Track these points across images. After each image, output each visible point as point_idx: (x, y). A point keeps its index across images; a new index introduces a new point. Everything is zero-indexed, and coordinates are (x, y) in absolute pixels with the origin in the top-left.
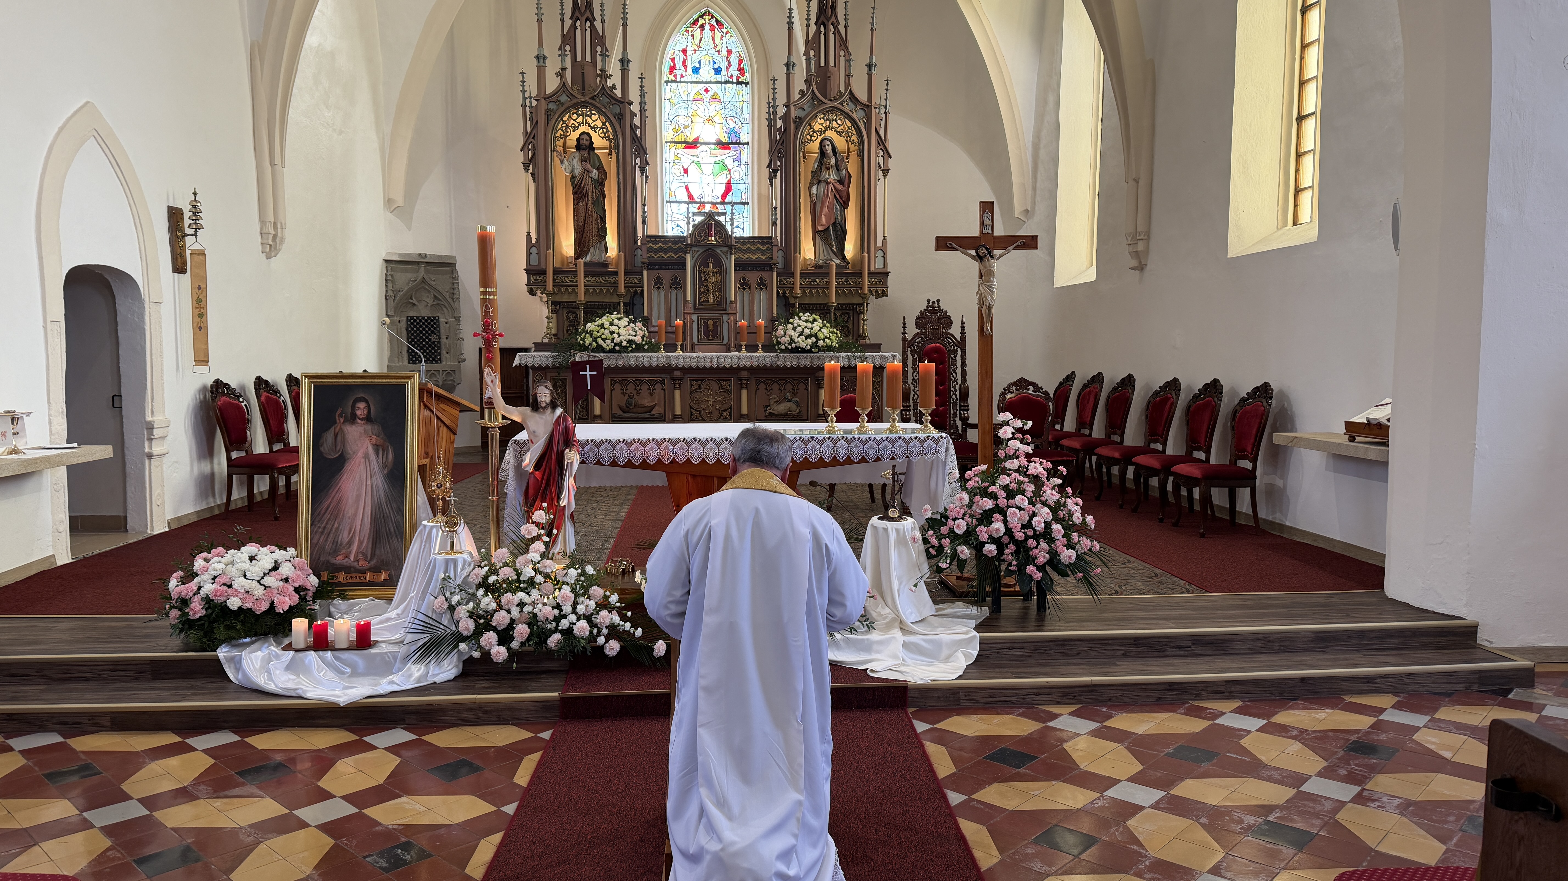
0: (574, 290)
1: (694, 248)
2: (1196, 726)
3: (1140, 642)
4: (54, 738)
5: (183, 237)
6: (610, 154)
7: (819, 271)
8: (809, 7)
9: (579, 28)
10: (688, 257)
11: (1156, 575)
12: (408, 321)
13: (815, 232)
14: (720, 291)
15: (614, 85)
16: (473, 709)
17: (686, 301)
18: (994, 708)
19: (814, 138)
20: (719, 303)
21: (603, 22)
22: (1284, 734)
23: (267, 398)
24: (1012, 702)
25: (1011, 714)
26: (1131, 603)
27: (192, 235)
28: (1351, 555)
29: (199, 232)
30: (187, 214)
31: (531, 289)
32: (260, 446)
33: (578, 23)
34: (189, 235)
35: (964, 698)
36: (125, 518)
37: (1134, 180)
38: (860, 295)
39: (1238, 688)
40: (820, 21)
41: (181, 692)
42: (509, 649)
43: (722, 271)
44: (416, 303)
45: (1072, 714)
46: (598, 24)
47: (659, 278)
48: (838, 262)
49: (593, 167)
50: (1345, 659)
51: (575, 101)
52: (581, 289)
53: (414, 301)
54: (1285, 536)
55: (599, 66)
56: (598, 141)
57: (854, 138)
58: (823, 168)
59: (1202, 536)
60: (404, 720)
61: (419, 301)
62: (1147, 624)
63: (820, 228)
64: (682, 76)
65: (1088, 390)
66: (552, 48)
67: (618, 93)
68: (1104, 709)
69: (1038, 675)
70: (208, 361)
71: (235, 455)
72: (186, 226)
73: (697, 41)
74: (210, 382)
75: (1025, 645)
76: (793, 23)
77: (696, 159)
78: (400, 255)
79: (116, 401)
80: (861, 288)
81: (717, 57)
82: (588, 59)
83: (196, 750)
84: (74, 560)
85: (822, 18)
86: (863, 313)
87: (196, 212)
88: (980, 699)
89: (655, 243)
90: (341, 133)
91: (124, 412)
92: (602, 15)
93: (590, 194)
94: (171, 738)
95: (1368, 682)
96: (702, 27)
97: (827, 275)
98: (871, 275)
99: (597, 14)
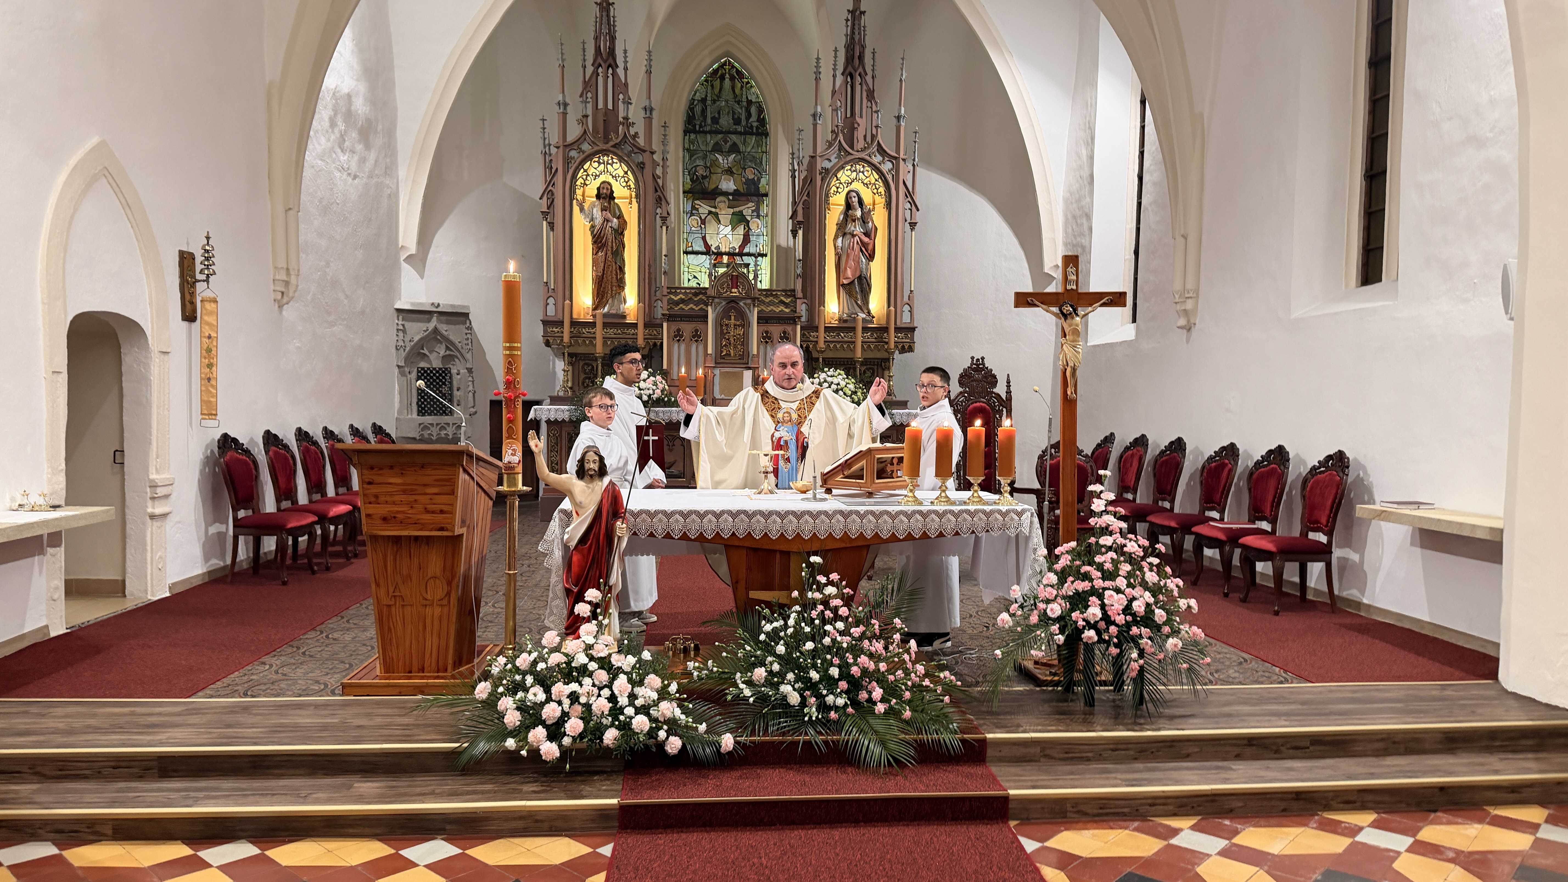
0: (591, 342)
1: (716, 300)
2: (1336, 844)
3: (1255, 742)
4: (47, 850)
5: (194, 283)
6: (630, 203)
7: (846, 326)
8: (836, 57)
9: (601, 74)
10: (710, 309)
11: (1246, 661)
12: (418, 372)
13: (840, 285)
14: (743, 344)
15: (637, 133)
16: (521, 818)
17: (706, 354)
18: (1104, 821)
19: (840, 190)
20: (742, 357)
21: (626, 69)
22: (1439, 857)
23: (276, 453)
24: (1124, 814)
25: (1126, 828)
26: (1232, 695)
27: (204, 281)
28: (1446, 638)
29: (212, 278)
30: (199, 259)
31: (548, 340)
32: (269, 504)
33: (600, 70)
34: (200, 281)
35: (1071, 809)
36: (124, 582)
37: (1183, 236)
38: (886, 350)
39: (1370, 797)
40: (847, 72)
41: (192, 794)
42: (560, 746)
43: (745, 324)
44: (428, 353)
45: (1193, 828)
46: (620, 71)
47: (679, 330)
48: (864, 316)
49: (614, 217)
50: (1482, 764)
51: (596, 148)
52: (599, 342)
53: (425, 351)
54: (1362, 614)
55: (621, 114)
56: (620, 191)
57: (882, 190)
58: (849, 220)
59: (1277, 613)
60: (444, 830)
61: (431, 352)
62: (1258, 721)
63: (845, 282)
64: (701, 126)
65: (1130, 452)
66: (573, 96)
67: (641, 141)
68: (1227, 822)
69: (1150, 782)
70: (216, 415)
71: (241, 514)
72: (198, 270)
73: (717, 91)
74: (218, 436)
75: (1130, 746)
76: (820, 73)
77: (713, 210)
78: (412, 304)
79: (118, 457)
80: (887, 343)
81: (738, 109)
82: (610, 106)
83: (210, 866)
84: (69, 631)
85: (850, 69)
86: (889, 369)
87: (208, 257)
88: (1089, 811)
89: (676, 294)
90: (355, 177)
91: (126, 469)
92: (626, 62)
93: (610, 244)
94: (179, 850)
95: (1513, 792)
96: (722, 78)
97: (853, 329)
98: (898, 330)
99: (620, 61)
